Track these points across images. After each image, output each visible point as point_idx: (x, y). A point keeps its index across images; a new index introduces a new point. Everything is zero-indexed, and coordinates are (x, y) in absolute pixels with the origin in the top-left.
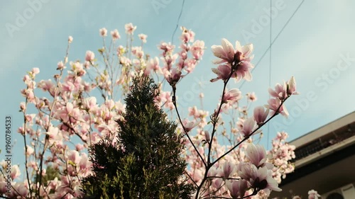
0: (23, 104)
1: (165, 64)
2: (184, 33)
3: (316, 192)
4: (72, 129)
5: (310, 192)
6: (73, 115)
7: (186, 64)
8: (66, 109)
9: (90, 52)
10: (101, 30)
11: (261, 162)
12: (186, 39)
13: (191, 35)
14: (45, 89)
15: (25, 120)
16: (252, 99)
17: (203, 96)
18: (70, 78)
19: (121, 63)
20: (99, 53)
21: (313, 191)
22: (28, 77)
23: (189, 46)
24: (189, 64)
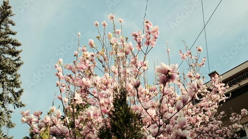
0: (58, 82)
1: (137, 44)
2: (145, 24)
3: (246, 110)
4: (88, 91)
5: (242, 110)
6: (87, 85)
7: (150, 42)
8: (83, 82)
9: (91, 40)
10: (95, 23)
11: (184, 126)
12: (148, 27)
13: (150, 24)
14: (69, 69)
15: (61, 91)
16: (200, 50)
17: (169, 50)
18: (82, 61)
19: (111, 44)
20: (97, 39)
21: (244, 109)
22: (57, 65)
23: (150, 30)
24: (152, 41)
